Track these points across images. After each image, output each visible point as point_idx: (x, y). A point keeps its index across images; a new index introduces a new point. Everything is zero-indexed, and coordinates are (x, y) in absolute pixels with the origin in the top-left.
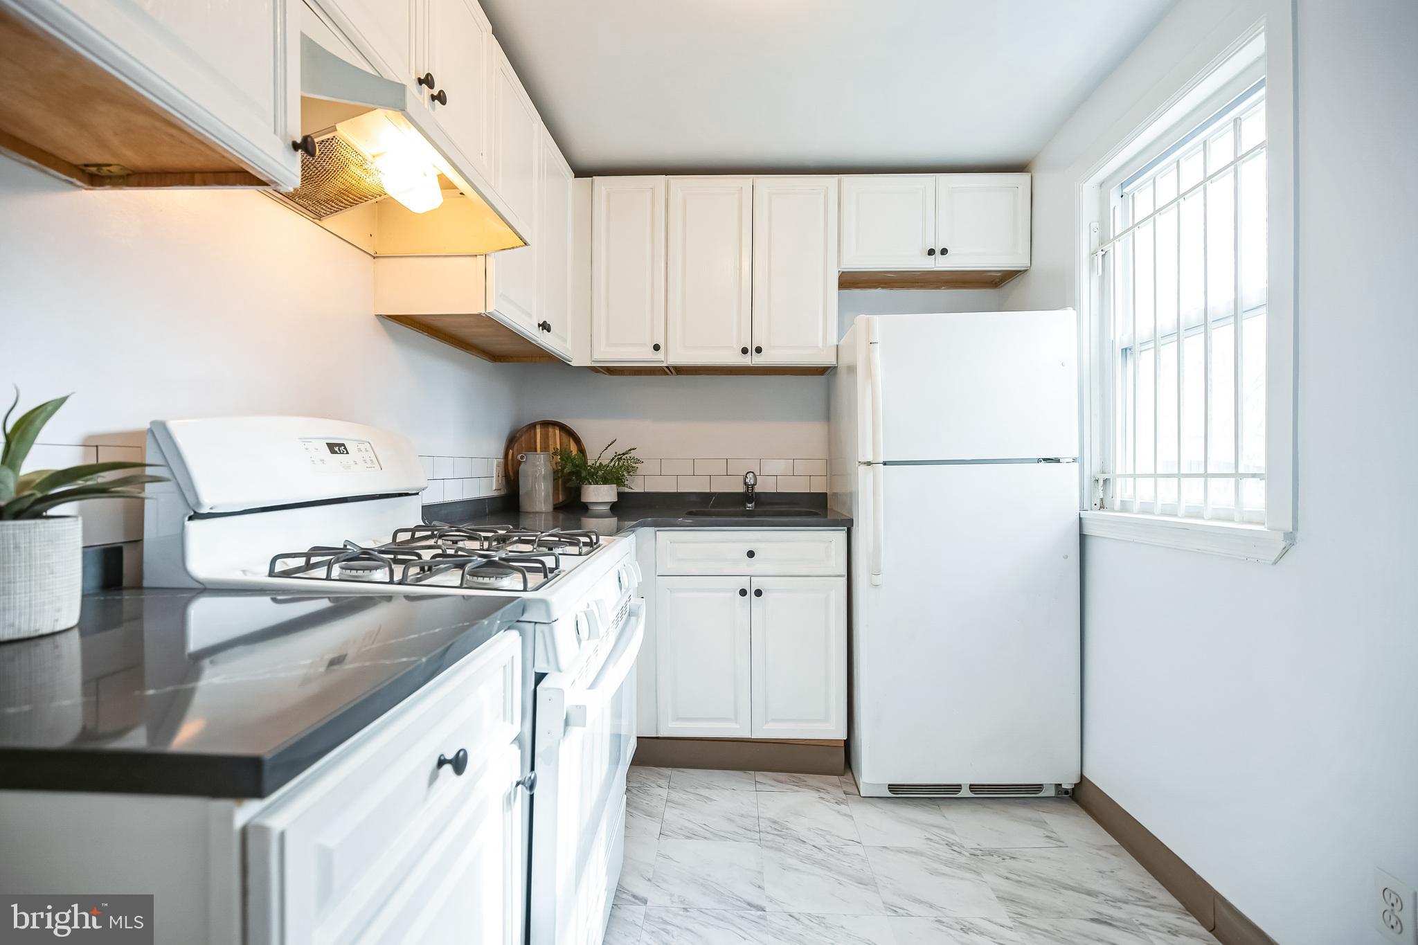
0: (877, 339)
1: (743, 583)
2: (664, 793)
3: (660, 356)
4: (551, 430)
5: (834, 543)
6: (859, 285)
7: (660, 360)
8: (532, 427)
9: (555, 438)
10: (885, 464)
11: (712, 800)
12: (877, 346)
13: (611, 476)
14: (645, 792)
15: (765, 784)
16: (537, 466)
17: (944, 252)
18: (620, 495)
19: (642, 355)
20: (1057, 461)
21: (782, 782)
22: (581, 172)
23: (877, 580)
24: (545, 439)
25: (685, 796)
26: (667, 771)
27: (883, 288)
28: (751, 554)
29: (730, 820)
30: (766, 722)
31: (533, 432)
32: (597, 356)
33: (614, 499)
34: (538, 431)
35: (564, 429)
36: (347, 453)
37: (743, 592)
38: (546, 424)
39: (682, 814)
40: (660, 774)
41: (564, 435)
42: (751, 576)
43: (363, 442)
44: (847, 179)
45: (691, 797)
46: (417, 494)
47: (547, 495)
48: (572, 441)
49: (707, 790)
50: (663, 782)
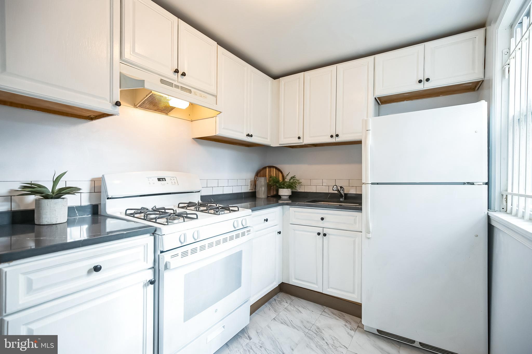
0: (370, 129)
1: (320, 230)
2: (286, 305)
3: (301, 141)
4: (272, 169)
5: (358, 217)
6: (395, 101)
7: (300, 142)
8: (265, 168)
9: (274, 172)
10: (372, 184)
11: (301, 312)
12: (370, 131)
13: (290, 186)
14: (280, 303)
15: (327, 313)
16: (262, 182)
17: (428, 80)
18: (292, 192)
19: (294, 141)
20: (473, 184)
21: (334, 314)
22: (275, 77)
23: (370, 236)
24: (270, 172)
25: (292, 308)
26: (293, 298)
27: (406, 100)
28: (322, 219)
29: (302, 322)
30: (329, 288)
31: (265, 170)
32: (281, 143)
33: (290, 194)
34: (267, 169)
35: (277, 169)
36: (165, 181)
37: (319, 234)
38: (270, 167)
39: (286, 314)
40: (290, 298)
41: (277, 171)
42: (323, 228)
43: (173, 177)
44: (377, 56)
45: (295, 309)
46: (199, 192)
47: (264, 192)
48: (280, 172)
49: (303, 309)
50: (289, 301)
